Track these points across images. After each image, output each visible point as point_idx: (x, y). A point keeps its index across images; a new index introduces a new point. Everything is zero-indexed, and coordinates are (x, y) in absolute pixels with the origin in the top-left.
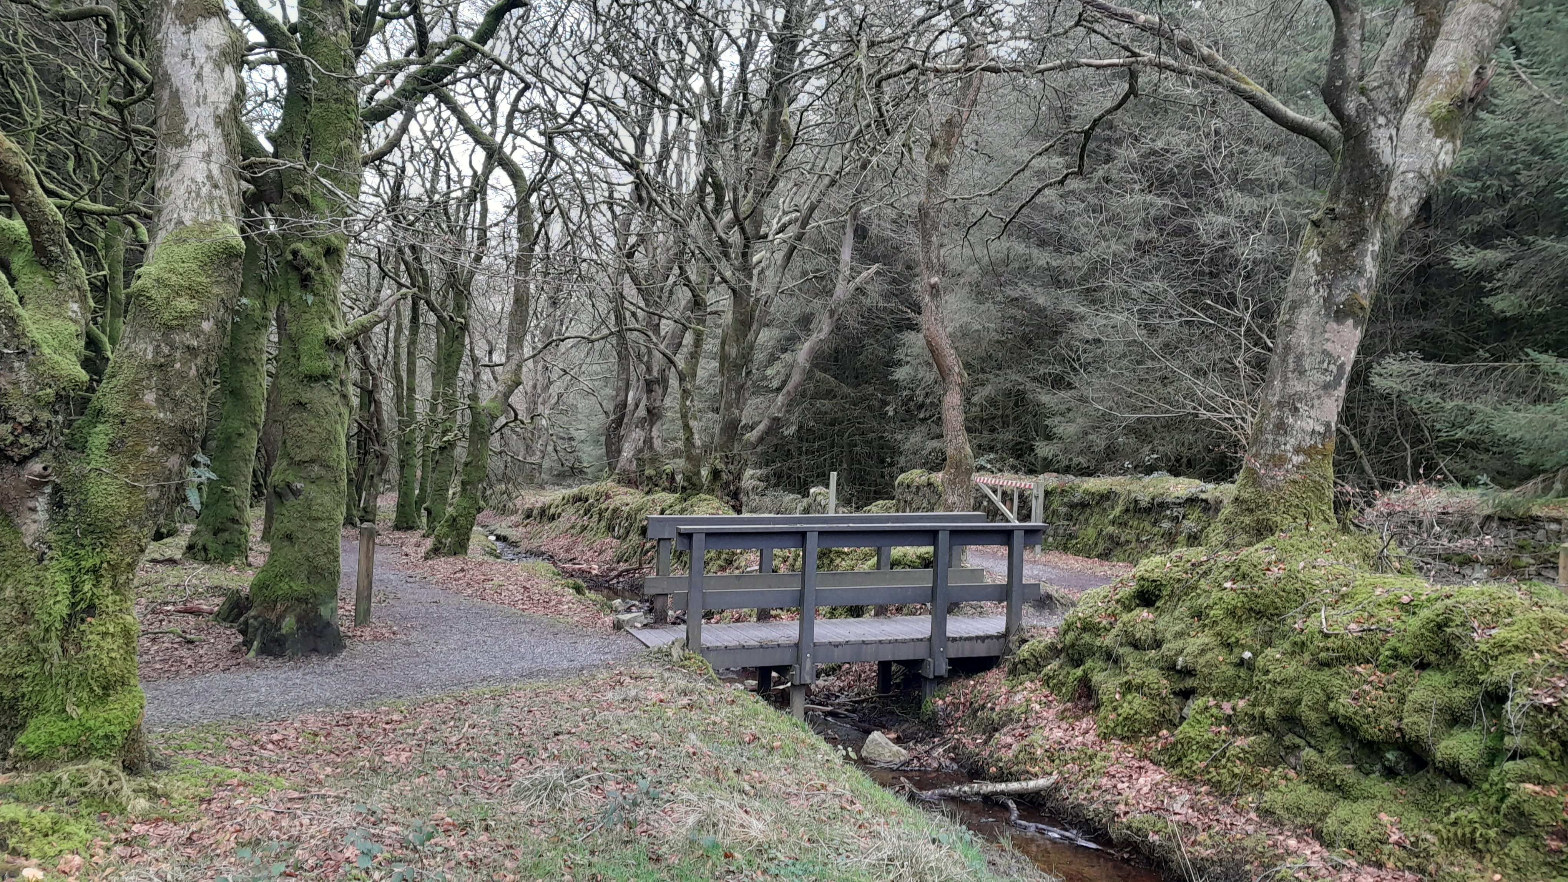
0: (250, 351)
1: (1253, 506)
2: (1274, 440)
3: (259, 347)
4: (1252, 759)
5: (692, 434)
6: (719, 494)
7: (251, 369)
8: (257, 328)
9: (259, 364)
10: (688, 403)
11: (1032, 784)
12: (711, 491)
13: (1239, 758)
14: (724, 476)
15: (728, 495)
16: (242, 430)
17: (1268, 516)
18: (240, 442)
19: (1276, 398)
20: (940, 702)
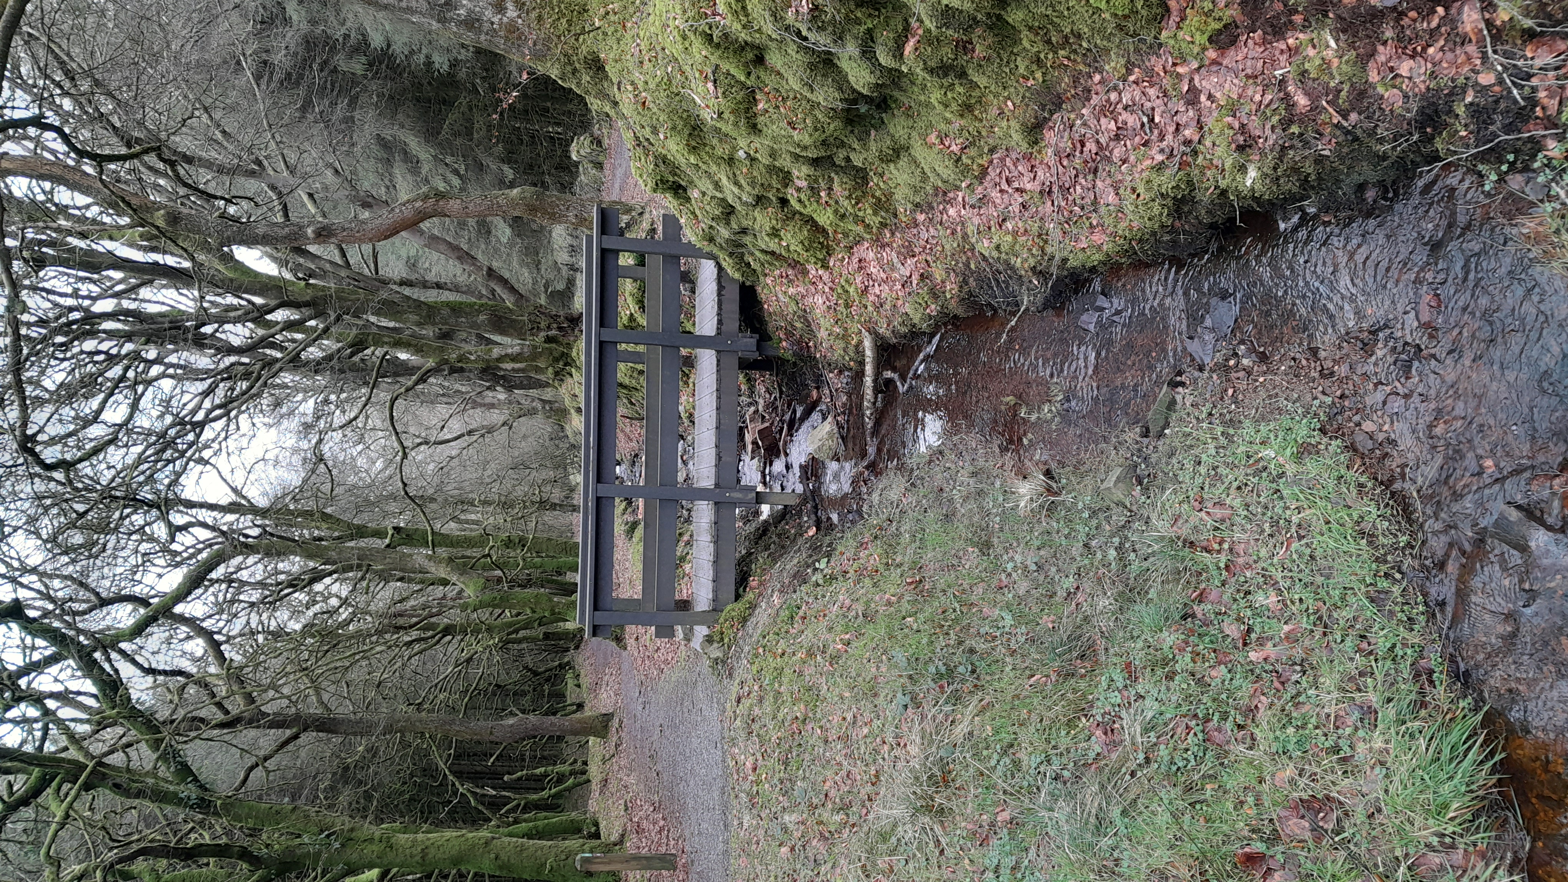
0: (415, 852)
1: (569, 68)
2: (487, 34)
3: (410, 844)
4: (859, 193)
5: (507, 355)
6: (572, 339)
7: (432, 851)
8: (391, 847)
9: (428, 843)
10: (472, 358)
11: (869, 353)
12: (569, 346)
13: (857, 204)
14: (554, 332)
15: (573, 330)
16: (493, 856)
17: (581, 57)
18: (503, 857)
19: (434, 23)
20: (784, 344)
